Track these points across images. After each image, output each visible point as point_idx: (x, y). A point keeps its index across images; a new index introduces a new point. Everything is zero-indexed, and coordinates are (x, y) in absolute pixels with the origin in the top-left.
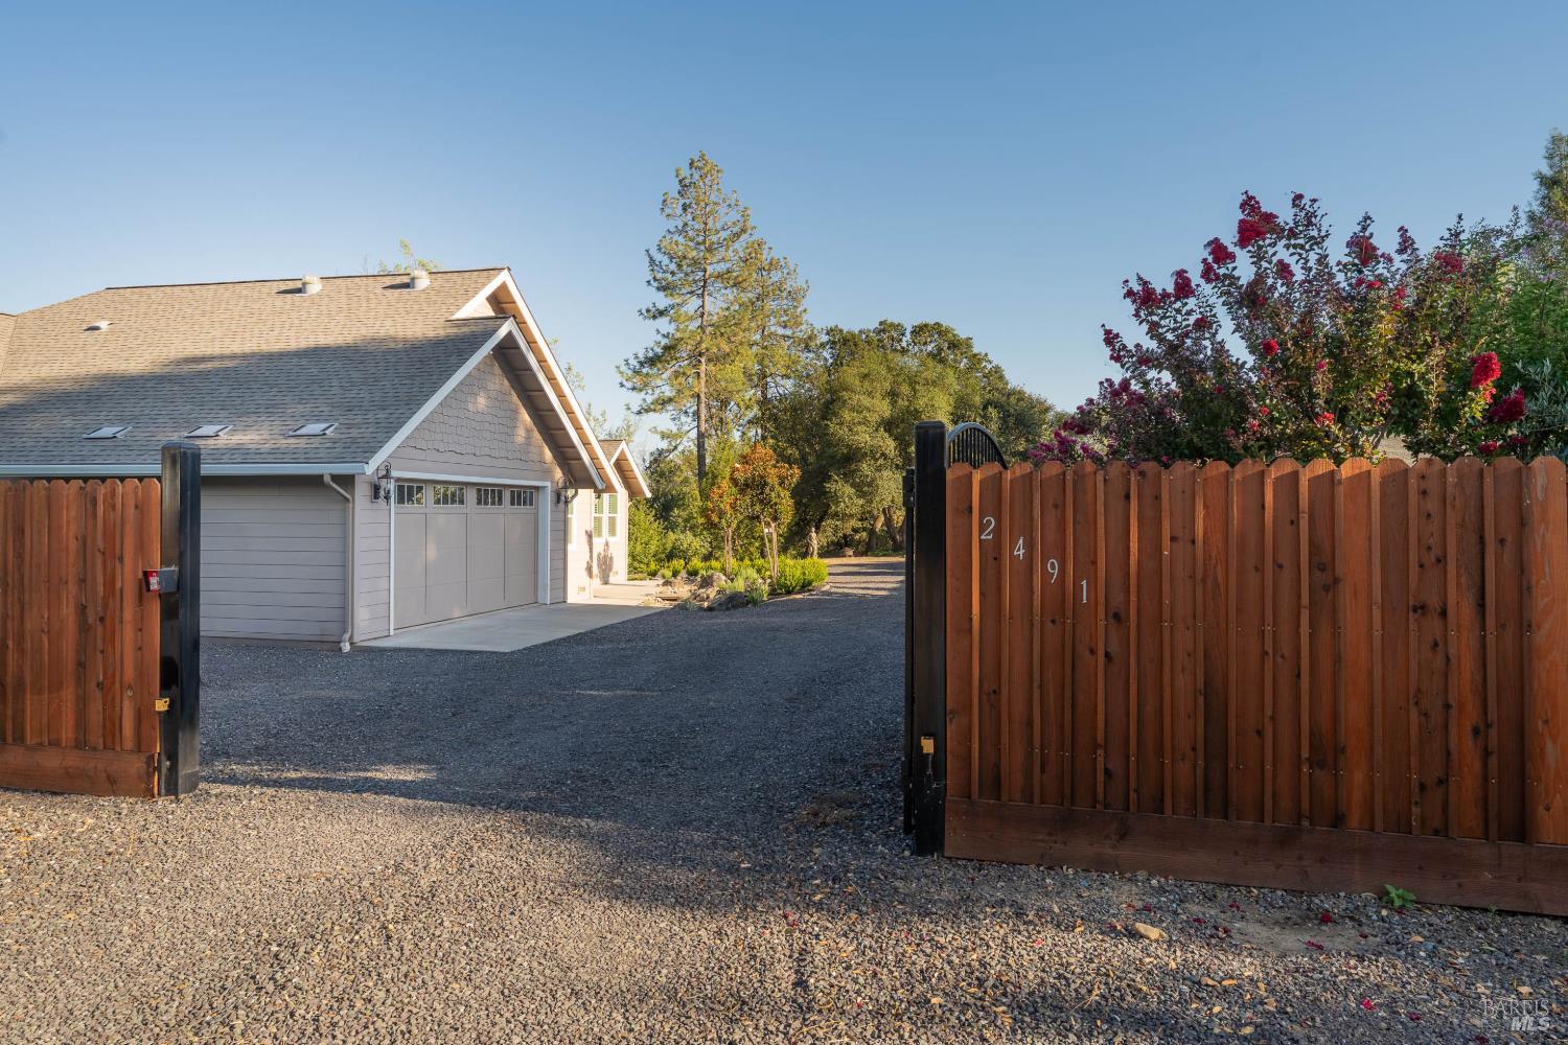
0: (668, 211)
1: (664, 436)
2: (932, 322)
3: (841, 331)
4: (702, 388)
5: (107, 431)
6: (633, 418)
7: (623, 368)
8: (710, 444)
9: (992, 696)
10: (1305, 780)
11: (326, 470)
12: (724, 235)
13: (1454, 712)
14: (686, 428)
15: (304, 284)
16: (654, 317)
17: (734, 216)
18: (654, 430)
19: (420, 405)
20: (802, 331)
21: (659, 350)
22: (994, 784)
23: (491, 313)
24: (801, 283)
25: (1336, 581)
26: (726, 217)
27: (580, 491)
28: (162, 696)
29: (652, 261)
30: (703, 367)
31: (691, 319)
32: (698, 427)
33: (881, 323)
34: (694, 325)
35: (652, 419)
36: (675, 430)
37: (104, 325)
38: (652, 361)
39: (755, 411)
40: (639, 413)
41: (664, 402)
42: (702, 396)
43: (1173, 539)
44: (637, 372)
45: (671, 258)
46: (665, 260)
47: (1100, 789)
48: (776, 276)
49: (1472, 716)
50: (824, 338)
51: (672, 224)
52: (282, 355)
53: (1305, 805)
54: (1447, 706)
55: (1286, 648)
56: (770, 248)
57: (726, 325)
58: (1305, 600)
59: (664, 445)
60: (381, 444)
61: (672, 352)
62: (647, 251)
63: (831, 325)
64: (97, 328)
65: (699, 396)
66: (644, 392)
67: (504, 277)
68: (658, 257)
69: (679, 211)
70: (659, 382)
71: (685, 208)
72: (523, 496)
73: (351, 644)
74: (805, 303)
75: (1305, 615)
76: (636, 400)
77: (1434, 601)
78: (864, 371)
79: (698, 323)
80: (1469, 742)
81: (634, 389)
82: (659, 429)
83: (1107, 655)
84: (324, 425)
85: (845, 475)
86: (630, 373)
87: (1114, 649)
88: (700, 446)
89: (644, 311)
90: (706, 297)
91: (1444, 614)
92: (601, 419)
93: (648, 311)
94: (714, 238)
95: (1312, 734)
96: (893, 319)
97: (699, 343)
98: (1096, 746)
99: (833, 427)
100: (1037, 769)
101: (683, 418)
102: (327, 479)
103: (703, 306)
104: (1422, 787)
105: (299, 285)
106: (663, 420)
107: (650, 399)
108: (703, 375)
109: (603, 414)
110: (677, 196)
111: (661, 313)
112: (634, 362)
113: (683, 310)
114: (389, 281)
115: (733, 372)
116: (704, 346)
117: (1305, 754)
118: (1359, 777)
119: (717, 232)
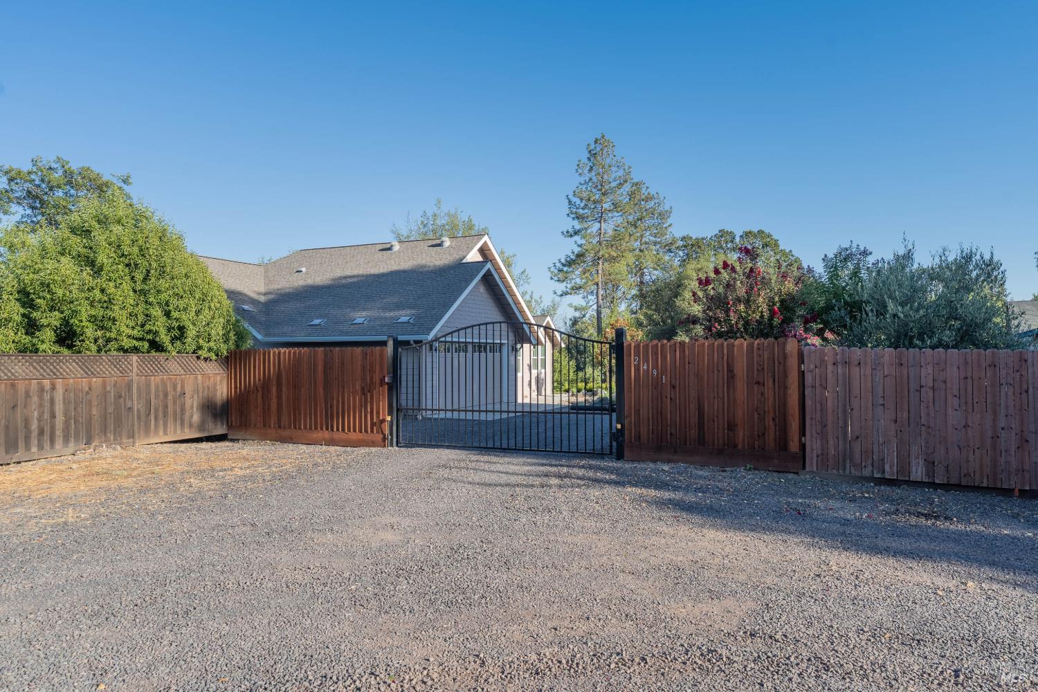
0: (580, 171)
1: (576, 309)
2: (755, 230)
3: (691, 238)
4: (599, 279)
5: (316, 322)
6: (557, 299)
7: (552, 269)
8: (605, 312)
9: (638, 412)
10: (726, 434)
11: (411, 338)
12: (613, 184)
13: (766, 414)
14: (591, 303)
15: (392, 246)
16: (571, 236)
17: (621, 173)
18: (570, 305)
19: (450, 308)
20: (668, 237)
21: (573, 257)
22: (639, 438)
23: (480, 259)
24: (667, 208)
25: (734, 375)
26: (617, 173)
27: (524, 345)
28: (388, 415)
29: (570, 202)
30: (600, 267)
31: (593, 237)
32: (597, 303)
33: (720, 231)
34: (595, 241)
35: (569, 299)
36: (584, 304)
37: (304, 270)
38: (570, 263)
39: (634, 292)
40: (562, 295)
41: (577, 289)
42: (600, 284)
43: (689, 363)
44: (560, 271)
45: (582, 200)
46: (578, 201)
47: (669, 438)
48: (651, 204)
49: (772, 415)
50: (681, 243)
51: (582, 180)
52: (383, 275)
53: (726, 442)
54: (765, 412)
55: (721, 396)
56: (648, 188)
57: (614, 240)
58: (726, 381)
59: (577, 314)
60: (434, 326)
61: (581, 258)
62: (567, 196)
63: (685, 234)
64: (301, 271)
65: (598, 285)
66: (565, 283)
67: (486, 238)
68: (574, 199)
69: (586, 171)
70: (574, 277)
71: (591, 170)
72: (496, 348)
73: (422, 416)
74: (669, 221)
75: (726, 385)
76: (561, 287)
77: (761, 381)
78: (699, 266)
79: (597, 239)
80: (771, 422)
81: (558, 281)
82: (573, 305)
83: (671, 399)
84: (409, 318)
85: (686, 331)
86: (556, 271)
87: (673, 397)
88: (599, 313)
89: (565, 233)
90: (603, 224)
91: (764, 385)
92: (539, 301)
93: (568, 232)
94: (607, 187)
95: (728, 421)
96: (728, 228)
97: (598, 252)
98: (667, 426)
99: (678, 302)
100: (651, 433)
101: (590, 297)
102: (412, 342)
103: (600, 229)
104: (759, 436)
105: (389, 246)
106: (577, 300)
107: (569, 286)
108: (600, 272)
109: (541, 298)
110: (587, 161)
111: (576, 233)
112: (558, 265)
113: (589, 231)
114: (430, 243)
115: (621, 267)
116: (601, 254)
117: (726, 427)
118: (741, 433)
119: (610, 183)
